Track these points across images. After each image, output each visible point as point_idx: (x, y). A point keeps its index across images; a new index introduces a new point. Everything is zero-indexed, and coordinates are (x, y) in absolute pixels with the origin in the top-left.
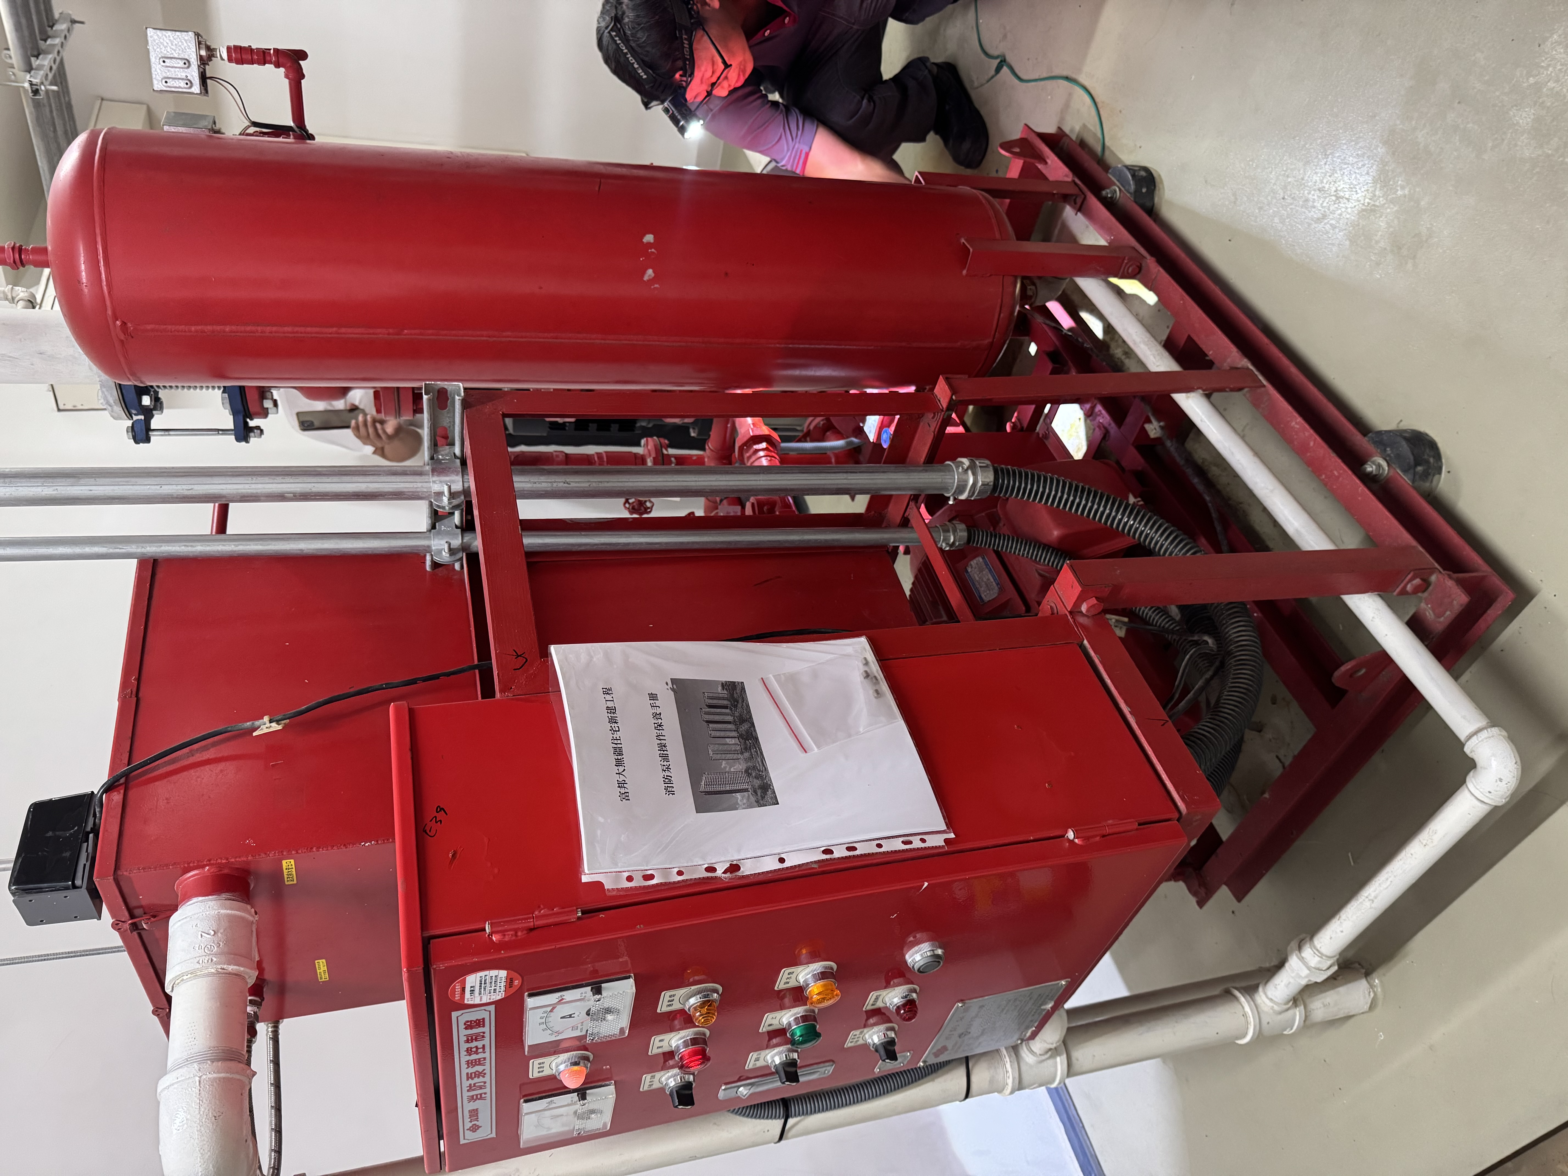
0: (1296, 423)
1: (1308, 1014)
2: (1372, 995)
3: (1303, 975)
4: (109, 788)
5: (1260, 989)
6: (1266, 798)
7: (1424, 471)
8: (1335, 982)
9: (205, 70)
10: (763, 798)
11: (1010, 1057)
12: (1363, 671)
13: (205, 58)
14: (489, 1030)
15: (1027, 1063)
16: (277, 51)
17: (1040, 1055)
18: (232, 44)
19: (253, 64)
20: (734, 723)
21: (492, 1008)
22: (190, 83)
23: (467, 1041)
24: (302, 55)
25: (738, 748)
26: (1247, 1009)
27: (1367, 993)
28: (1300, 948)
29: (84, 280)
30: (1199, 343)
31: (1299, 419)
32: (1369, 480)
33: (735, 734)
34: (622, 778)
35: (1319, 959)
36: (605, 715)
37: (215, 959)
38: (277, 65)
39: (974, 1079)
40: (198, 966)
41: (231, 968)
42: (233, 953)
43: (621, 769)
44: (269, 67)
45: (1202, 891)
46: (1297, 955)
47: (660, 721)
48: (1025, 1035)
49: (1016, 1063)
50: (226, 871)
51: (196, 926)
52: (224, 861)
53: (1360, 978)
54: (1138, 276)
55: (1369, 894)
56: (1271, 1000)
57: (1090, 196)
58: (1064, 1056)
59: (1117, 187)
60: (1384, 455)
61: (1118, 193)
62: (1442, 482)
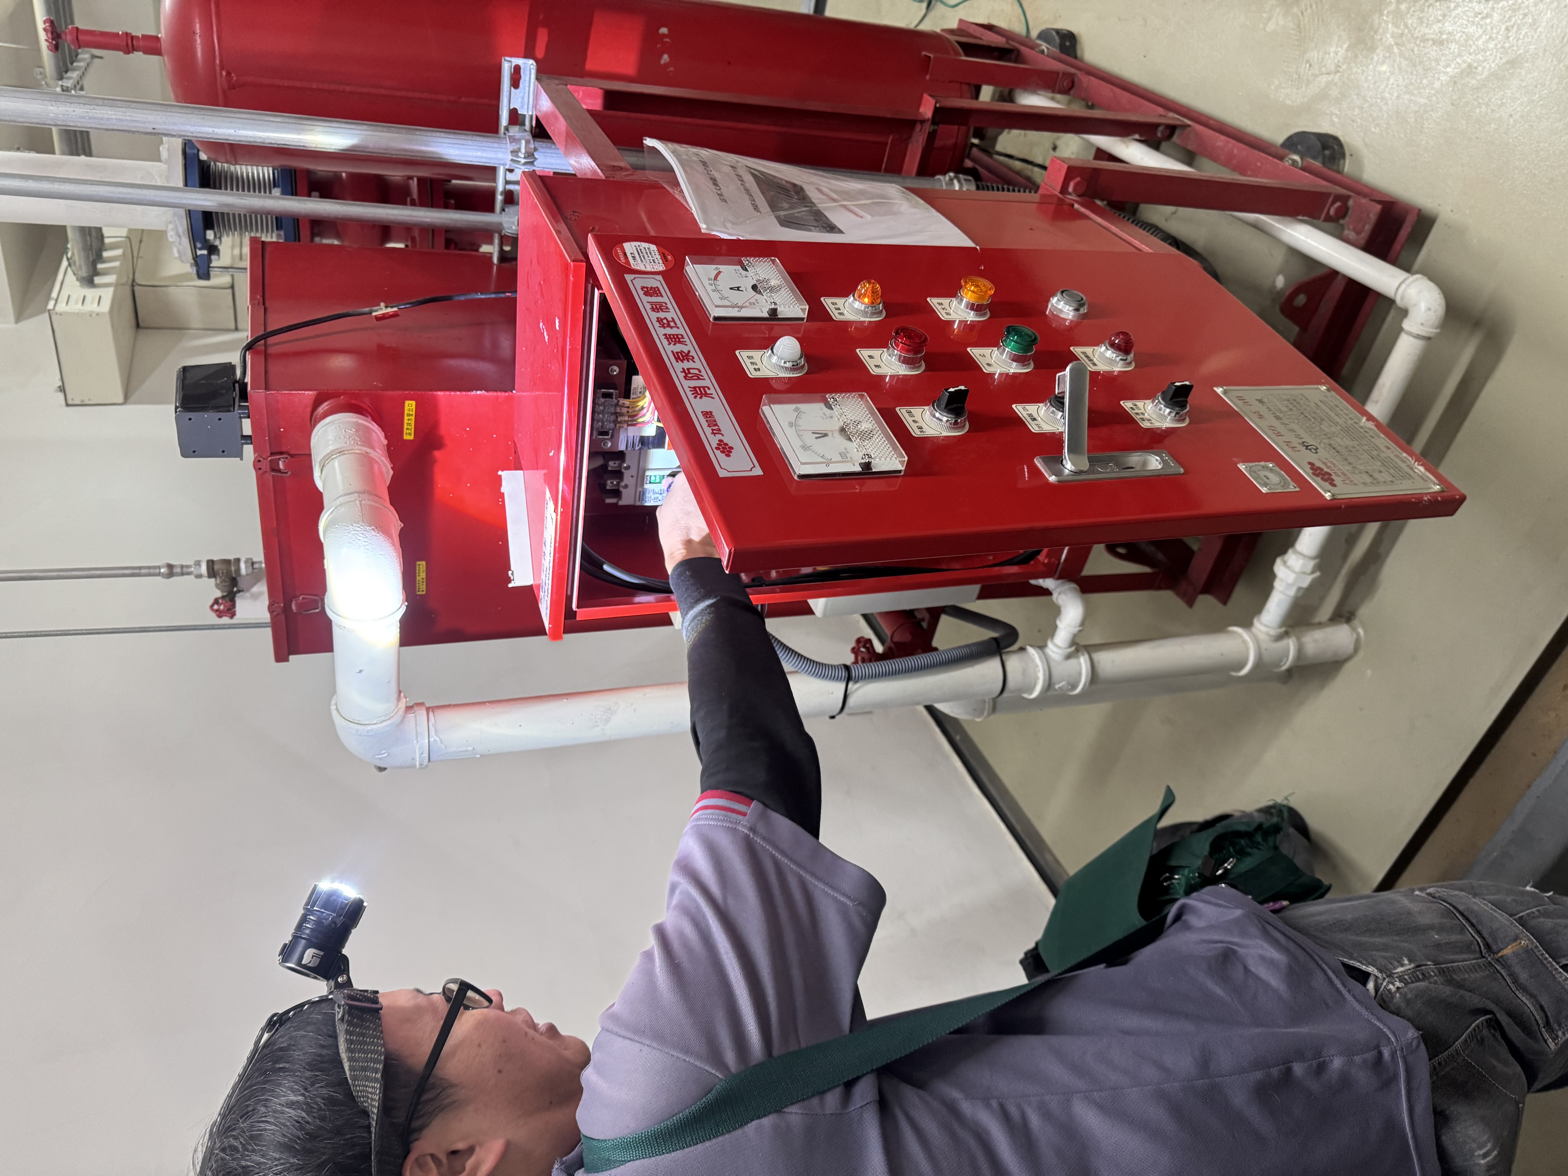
1: (1300, 646)
2: (1355, 635)
3: (1292, 583)
5: (1256, 618)
7: (1331, 154)
10: (831, 230)
11: (1038, 655)
12: (1303, 298)
17: (1066, 645)
26: (1245, 636)
27: (1350, 634)
35: (1303, 561)
39: (1008, 667)
40: (346, 446)
41: (372, 454)
45: (1190, 590)
46: (1281, 564)
50: (358, 403)
51: (339, 427)
52: (357, 392)
53: (1343, 624)
54: (1072, 91)
57: (1023, 49)
58: (1087, 656)
59: (1044, 46)
60: (1296, 152)
61: (1046, 50)
62: (1348, 167)
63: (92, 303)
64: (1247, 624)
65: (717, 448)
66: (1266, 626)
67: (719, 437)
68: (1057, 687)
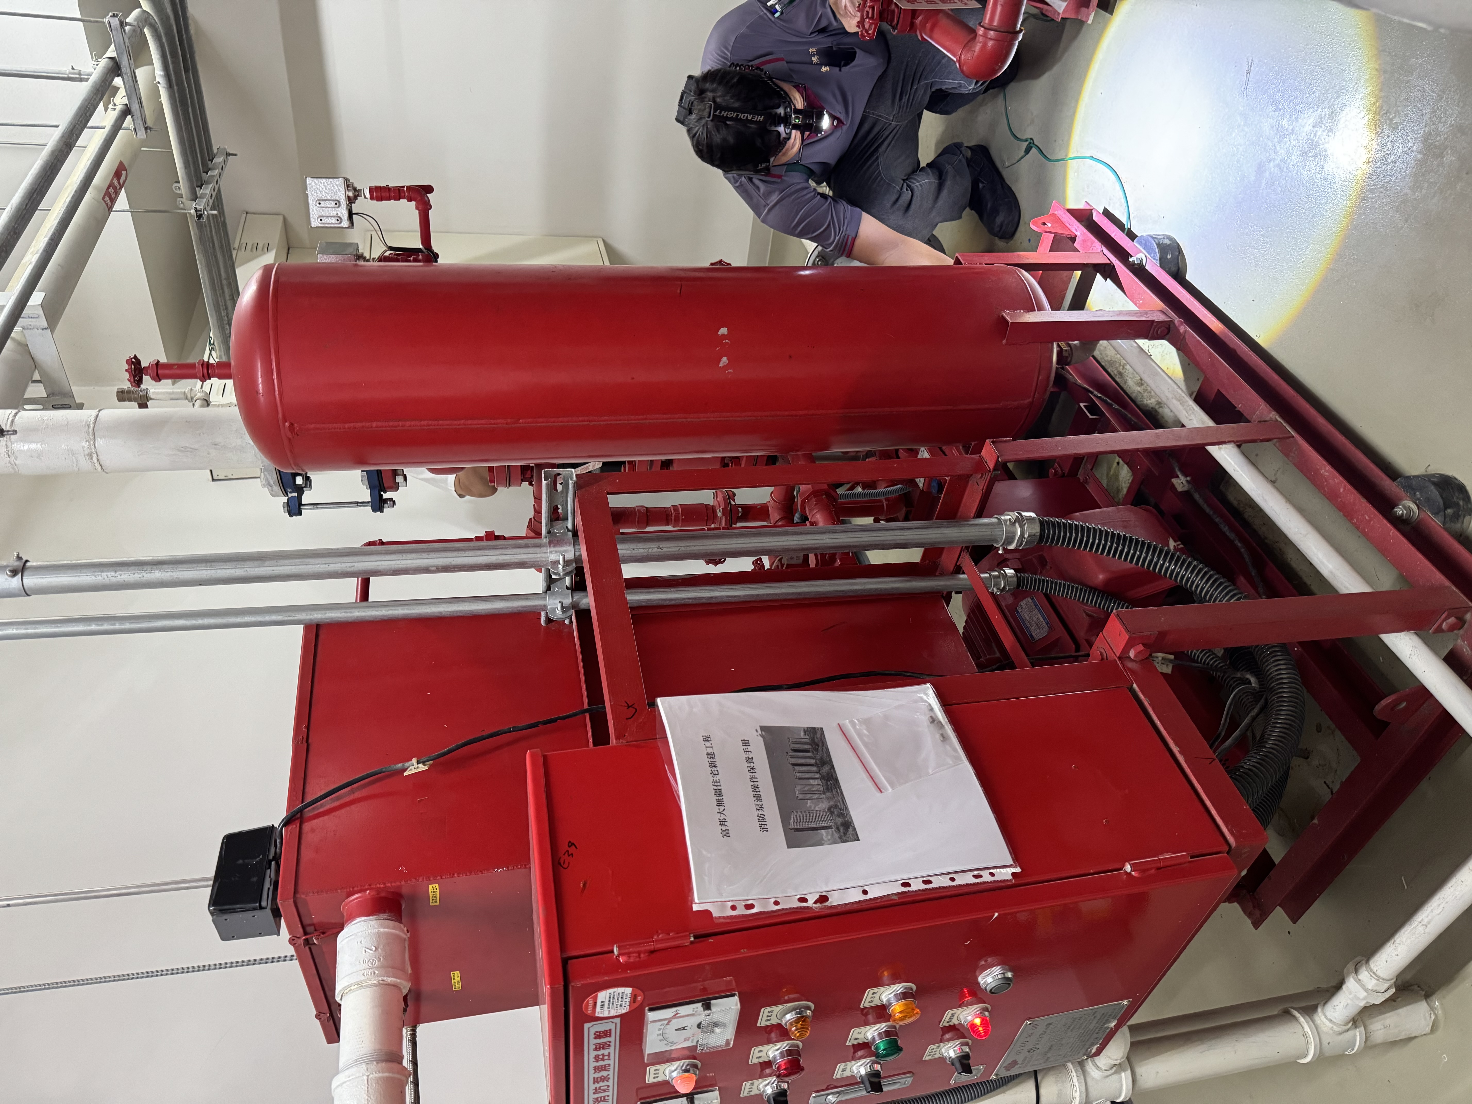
0: (1326, 471)
1: (1368, 1035)
2: (1433, 1017)
3: (1361, 997)
4: (287, 822)
5: (1319, 1010)
6: (1315, 824)
7: (1454, 513)
8: (1394, 1003)
9: (351, 207)
10: (845, 834)
11: (1076, 1071)
12: (1404, 704)
13: (352, 198)
14: (614, 1040)
15: (1093, 1078)
16: (409, 188)
17: (1106, 1070)
18: (373, 185)
19: (390, 200)
20: (816, 765)
21: (618, 1020)
22: (340, 219)
23: (596, 1049)
24: (429, 189)
25: (821, 788)
26: (1307, 1029)
27: (1427, 1015)
28: (1356, 971)
29: (261, 391)
30: (1228, 397)
31: (1328, 467)
32: (1400, 524)
33: (818, 776)
34: (723, 817)
35: (1376, 981)
36: (706, 761)
37: (377, 972)
38: (410, 200)
39: (1042, 1091)
40: (363, 978)
41: (389, 980)
42: (390, 965)
43: (722, 808)
44: (404, 201)
45: (1257, 913)
46: (1353, 978)
47: (752, 765)
48: (1091, 1051)
49: (1082, 1077)
50: (383, 894)
51: (361, 942)
52: (382, 886)
53: (1421, 1000)
54: (1168, 337)
55: (1422, 920)
56: (1330, 1021)
57: (1118, 265)
58: (1128, 1071)
60: (1414, 499)
66: (1327, 1019)
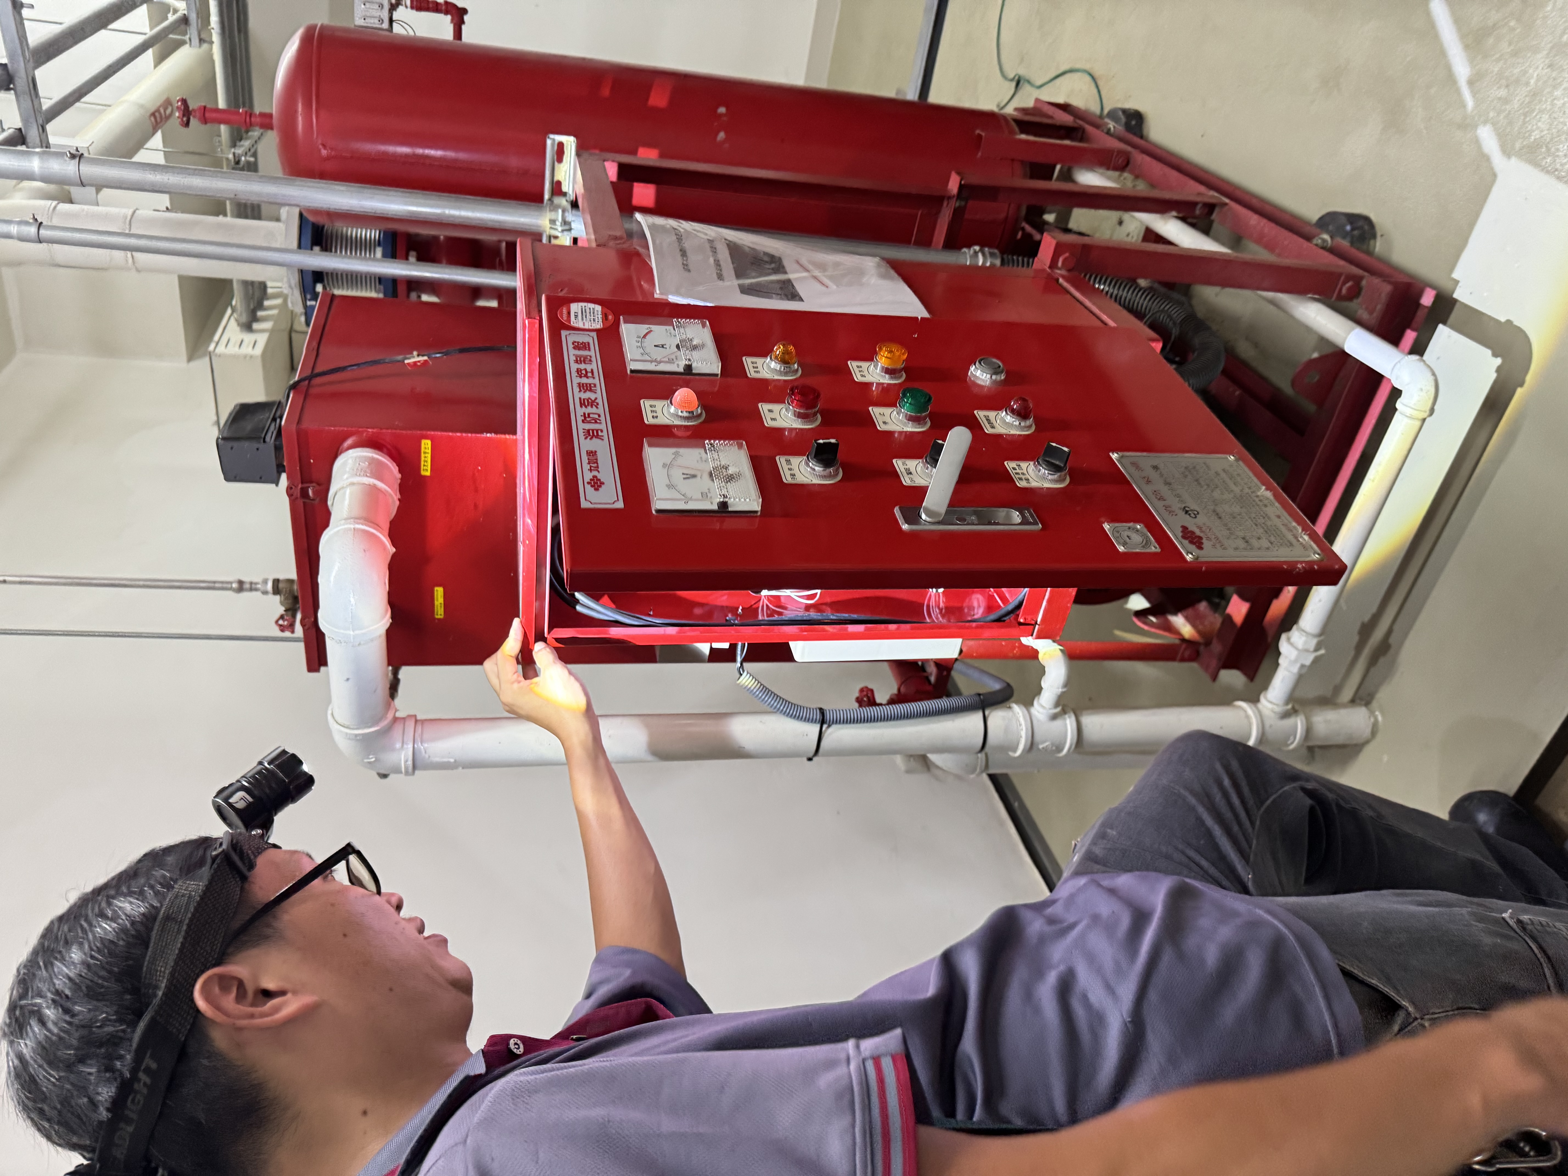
1: (1309, 725)
2: (1373, 719)
3: (1295, 663)
5: (1262, 694)
7: (1362, 237)
9: (392, 13)
11: (1022, 712)
13: (394, 5)
15: (1038, 719)
16: (446, 3)
17: (1051, 708)
19: (428, 11)
22: (381, 21)
27: (1368, 718)
35: (1305, 638)
38: (446, 14)
39: (990, 721)
41: (380, 485)
44: (441, 14)
46: (1287, 643)
51: (356, 460)
53: (1361, 707)
57: (1088, 128)
58: (1073, 718)
59: (1111, 125)
60: (1328, 232)
61: (1112, 129)
62: (1379, 246)
63: (248, 346)
64: (1254, 699)
65: (588, 483)
66: (1271, 702)
67: (595, 473)
68: (1041, 747)
